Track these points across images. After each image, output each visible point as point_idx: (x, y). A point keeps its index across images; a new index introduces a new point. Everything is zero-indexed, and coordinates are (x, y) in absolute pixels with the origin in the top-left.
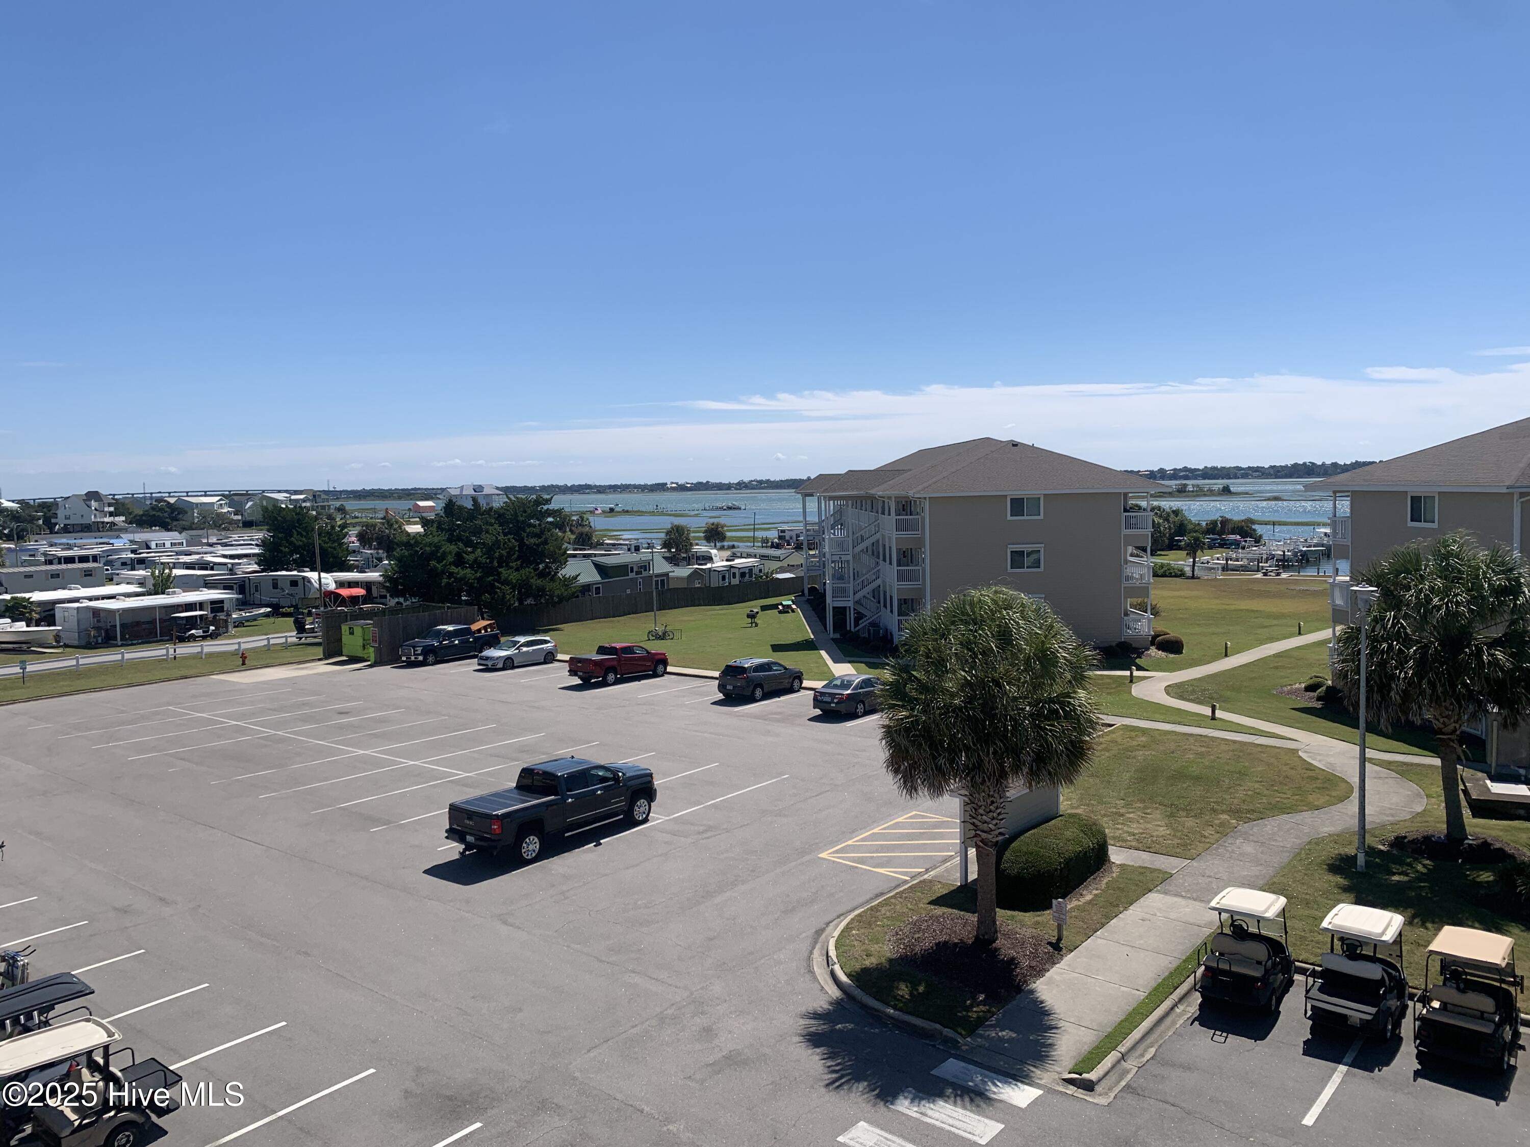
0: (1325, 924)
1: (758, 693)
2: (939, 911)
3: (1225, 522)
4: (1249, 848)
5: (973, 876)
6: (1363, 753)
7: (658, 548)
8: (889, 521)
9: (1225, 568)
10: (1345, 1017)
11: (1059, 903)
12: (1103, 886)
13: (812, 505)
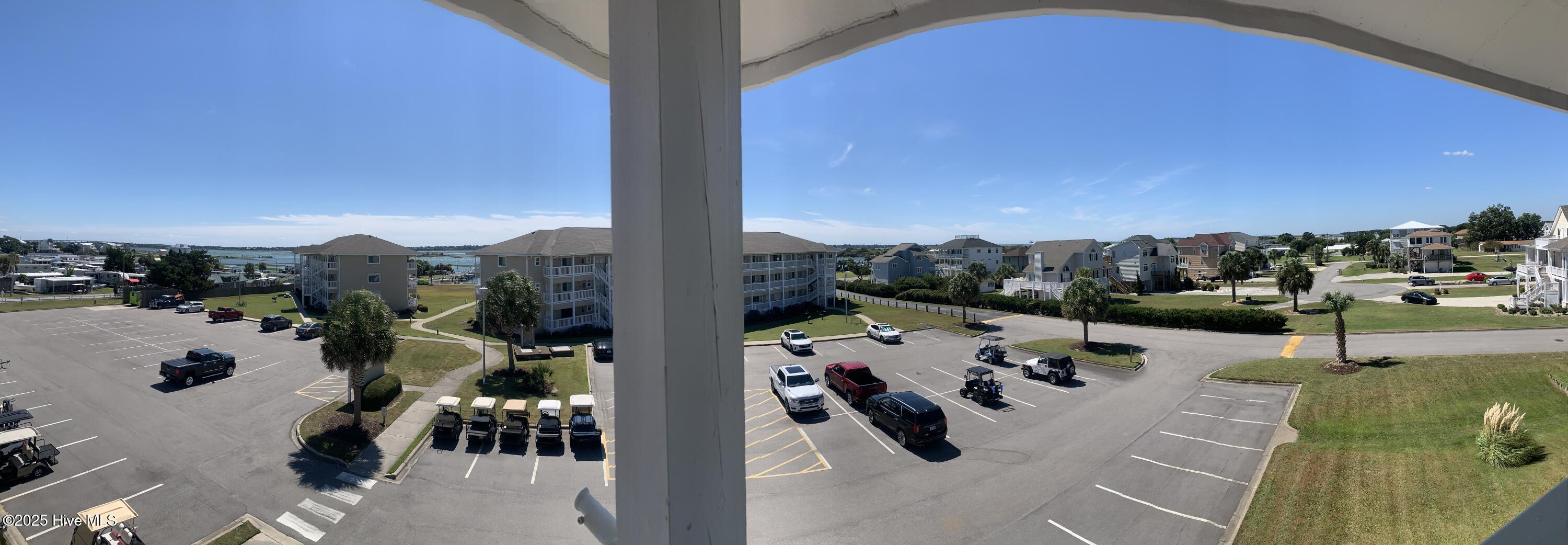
0: (472, 405)
1: (275, 328)
2: (340, 413)
3: (442, 265)
4: (449, 381)
5: (353, 399)
6: (484, 343)
7: (242, 272)
8: (326, 264)
9: (442, 282)
10: (478, 437)
11: (384, 408)
12: (400, 400)
13: (298, 257)
